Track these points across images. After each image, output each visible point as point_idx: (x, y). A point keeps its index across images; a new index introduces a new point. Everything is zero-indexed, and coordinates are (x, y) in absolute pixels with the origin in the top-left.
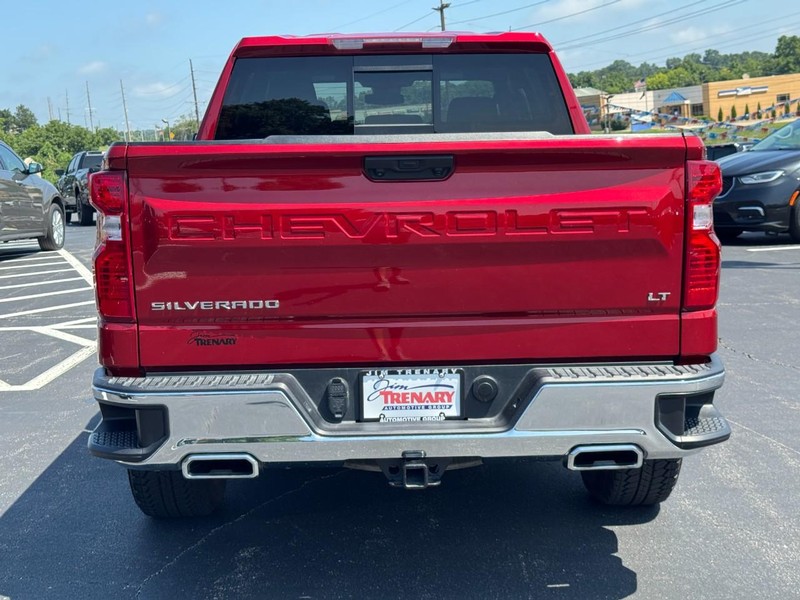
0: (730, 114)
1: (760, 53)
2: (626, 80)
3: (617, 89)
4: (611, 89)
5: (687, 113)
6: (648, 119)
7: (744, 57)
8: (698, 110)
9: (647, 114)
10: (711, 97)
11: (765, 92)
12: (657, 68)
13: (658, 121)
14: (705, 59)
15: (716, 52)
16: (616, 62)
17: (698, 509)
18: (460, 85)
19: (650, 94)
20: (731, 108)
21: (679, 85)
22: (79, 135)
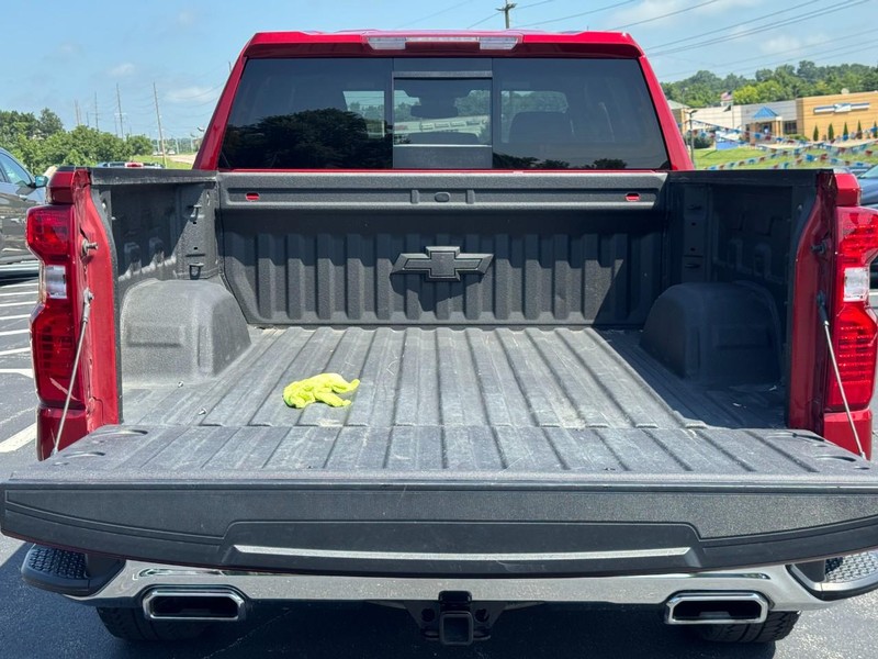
0: (826, 132)
1: (861, 66)
2: (710, 92)
3: (700, 102)
4: (693, 103)
5: (778, 131)
6: (735, 137)
7: (842, 70)
8: (790, 127)
9: (733, 131)
10: (805, 113)
11: (866, 109)
12: (745, 80)
13: (746, 139)
14: (799, 71)
15: (812, 64)
16: (700, 72)
17: (825, 650)
18: (525, 97)
19: (737, 109)
20: (828, 127)
21: (770, 99)
22: (107, 142)
